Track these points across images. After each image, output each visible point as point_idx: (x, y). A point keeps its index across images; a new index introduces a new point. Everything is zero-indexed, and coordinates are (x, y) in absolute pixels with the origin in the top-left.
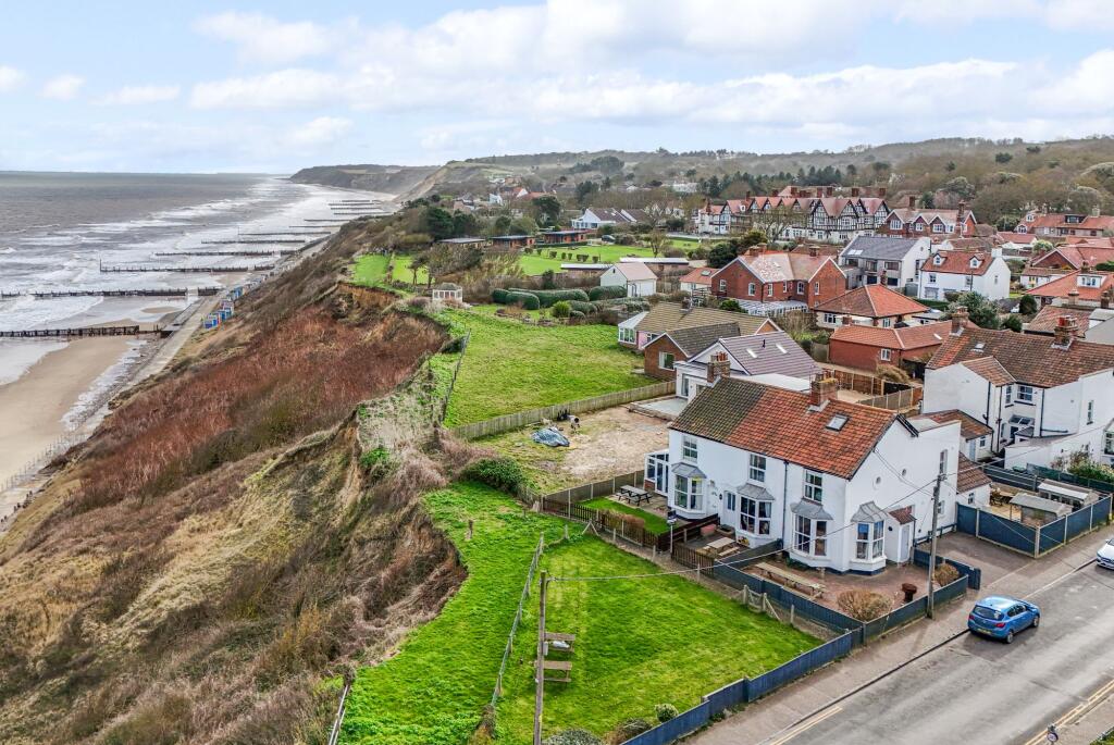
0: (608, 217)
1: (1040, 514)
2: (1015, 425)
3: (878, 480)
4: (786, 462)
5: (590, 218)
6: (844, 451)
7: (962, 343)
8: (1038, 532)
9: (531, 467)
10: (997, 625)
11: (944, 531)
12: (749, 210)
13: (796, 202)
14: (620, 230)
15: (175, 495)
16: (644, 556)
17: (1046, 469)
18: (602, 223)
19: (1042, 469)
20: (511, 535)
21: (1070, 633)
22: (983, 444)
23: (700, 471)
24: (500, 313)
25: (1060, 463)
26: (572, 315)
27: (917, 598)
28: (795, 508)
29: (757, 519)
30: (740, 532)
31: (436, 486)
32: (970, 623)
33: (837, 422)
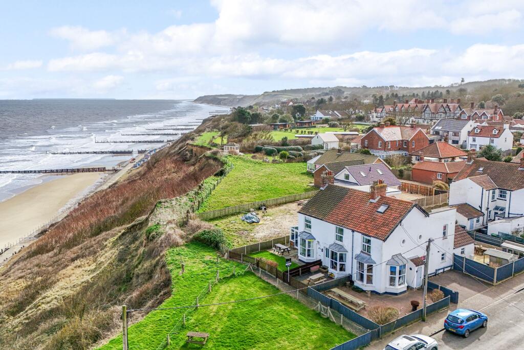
0: (328, 114)
1: (499, 260)
2: (496, 211)
3: (404, 241)
4: (353, 231)
5: (319, 115)
6: (384, 225)
7: (472, 168)
8: (496, 271)
9: (234, 234)
10: (459, 327)
11: (446, 270)
12: (395, 110)
13: (417, 106)
14: (332, 120)
15: (75, 248)
16: (273, 284)
17: (508, 235)
18: (324, 117)
19: (507, 235)
20: (205, 272)
21: (504, 331)
22: (478, 221)
23: (312, 236)
24: (253, 157)
25: (517, 232)
26: (289, 158)
27: (419, 309)
28: (357, 257)
29: (338, 263)
30: (331, 270)
31: (177, 245)
32: (445, 325)
33: (382, 209)
